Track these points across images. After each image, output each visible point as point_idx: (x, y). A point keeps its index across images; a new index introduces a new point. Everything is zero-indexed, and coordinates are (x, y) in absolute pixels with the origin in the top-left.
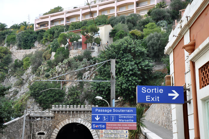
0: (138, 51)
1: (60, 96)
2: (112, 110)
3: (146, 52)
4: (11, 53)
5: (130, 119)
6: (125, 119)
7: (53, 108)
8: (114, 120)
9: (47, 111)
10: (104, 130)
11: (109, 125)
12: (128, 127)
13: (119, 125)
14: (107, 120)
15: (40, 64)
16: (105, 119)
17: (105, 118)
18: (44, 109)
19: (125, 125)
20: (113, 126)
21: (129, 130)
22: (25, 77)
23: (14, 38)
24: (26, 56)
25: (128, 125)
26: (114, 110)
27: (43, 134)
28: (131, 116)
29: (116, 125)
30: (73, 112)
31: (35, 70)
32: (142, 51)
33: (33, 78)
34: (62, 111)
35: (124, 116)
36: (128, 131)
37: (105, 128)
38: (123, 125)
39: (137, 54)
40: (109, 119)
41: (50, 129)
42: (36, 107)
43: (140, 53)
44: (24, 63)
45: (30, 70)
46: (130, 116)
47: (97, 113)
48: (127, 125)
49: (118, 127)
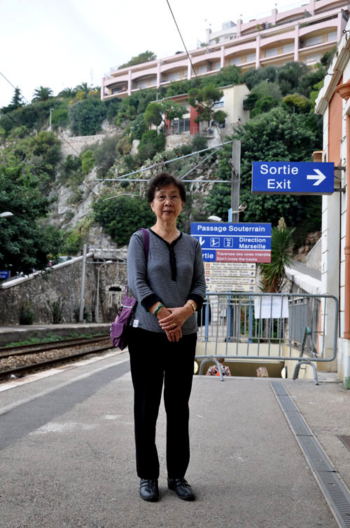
0: (297, 135)
2: (228, 228)
5: (259, 243)
6: (251, 243)
8: (231, 245)
10: (211, 264)
11: (222, 254)
12: (254, 257)
13: (240, 254)
14: (217, 245)
15: (111, 164)
16: (214, 244)
17: (213, 241)
19: (250, 255)
20: (228, 256)
21: (256, 263)
24: (87, 148)
25: (256, 254)
26: (231, 229)
27: (118, 289)
28: (262, 238)
29: (234, 254)
31: (103, 174)
35: (248, 238)
36: (255, 265)
37: (214, 260)
38: (247, 255)
39: (295, 143)
40: (222, 244)
42: (106, 241)
43: (301, 139)
44: (83, 162)
45: (93, 175)
46: (259, 238)
47: (201, 232)
48: (253, 255)
49: (238, 257)
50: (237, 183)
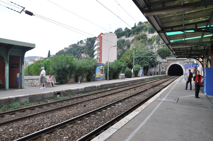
1: (169, 54)
4: (146, 36)
7: (167, 59)
9: (164, 60)
15: (159, 40)
18: (163, 59)
22: (153, 45)
23: (147, 29)
24: (153, 37)
27: (163, 68)
30: (175, 60)
31: (157, 42)
33: (157, 46)
34: (170, 60)
40: (189, 67)
41: (166, 66)
42: (160, 58)
44: (153, 40)
45: (155, 43)
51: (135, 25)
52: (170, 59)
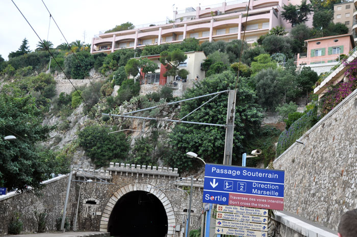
0: (242, 93)
1: (122, 150)
2: (242, 173)
3: (254, 95)
4: (55, 83)
5: (272, 189)
6: (264, 189)
7: (112, 167)
8: (244, 189)
9: (102, 170)
10: (224, 207)
11: (235, 198)
12: (267, 203)
13: (252, 199)
14: (230, 188)
16: (227, 187)
17: (227, 184)
18: (98, 167)
19: (263, 200)
20: (240, 201)
21: (269, 210)
22: (72, 118)
23: (62, 63)
24: (77, 88)
25: (269, 201)
26: (245, 173)
27: (94, 203)
28: (275, 185)
29: (247, 199)
30: (140, 174)
31: (88, 110)
32: (250, 93)
33: (84, 121)
34: (124, 173)
35: (261, 184)
36: (267, 211)
37: (226, 203)
38: (260, 200)
39: (241, 98)
40: (235, 187)
41: (105, 197)
42: (86, 162)
44: (73, 99)
45: (80, 109)
46: (272, 184)
47: (215, 174)
48: (265, 201)
49: (251, 202)
50: (232, 127)
51: (24, 46)
52: (122, 168)
